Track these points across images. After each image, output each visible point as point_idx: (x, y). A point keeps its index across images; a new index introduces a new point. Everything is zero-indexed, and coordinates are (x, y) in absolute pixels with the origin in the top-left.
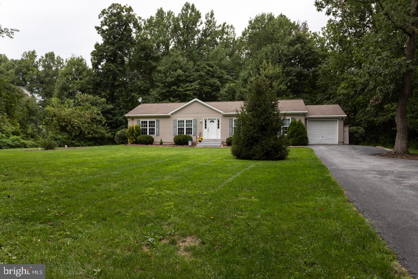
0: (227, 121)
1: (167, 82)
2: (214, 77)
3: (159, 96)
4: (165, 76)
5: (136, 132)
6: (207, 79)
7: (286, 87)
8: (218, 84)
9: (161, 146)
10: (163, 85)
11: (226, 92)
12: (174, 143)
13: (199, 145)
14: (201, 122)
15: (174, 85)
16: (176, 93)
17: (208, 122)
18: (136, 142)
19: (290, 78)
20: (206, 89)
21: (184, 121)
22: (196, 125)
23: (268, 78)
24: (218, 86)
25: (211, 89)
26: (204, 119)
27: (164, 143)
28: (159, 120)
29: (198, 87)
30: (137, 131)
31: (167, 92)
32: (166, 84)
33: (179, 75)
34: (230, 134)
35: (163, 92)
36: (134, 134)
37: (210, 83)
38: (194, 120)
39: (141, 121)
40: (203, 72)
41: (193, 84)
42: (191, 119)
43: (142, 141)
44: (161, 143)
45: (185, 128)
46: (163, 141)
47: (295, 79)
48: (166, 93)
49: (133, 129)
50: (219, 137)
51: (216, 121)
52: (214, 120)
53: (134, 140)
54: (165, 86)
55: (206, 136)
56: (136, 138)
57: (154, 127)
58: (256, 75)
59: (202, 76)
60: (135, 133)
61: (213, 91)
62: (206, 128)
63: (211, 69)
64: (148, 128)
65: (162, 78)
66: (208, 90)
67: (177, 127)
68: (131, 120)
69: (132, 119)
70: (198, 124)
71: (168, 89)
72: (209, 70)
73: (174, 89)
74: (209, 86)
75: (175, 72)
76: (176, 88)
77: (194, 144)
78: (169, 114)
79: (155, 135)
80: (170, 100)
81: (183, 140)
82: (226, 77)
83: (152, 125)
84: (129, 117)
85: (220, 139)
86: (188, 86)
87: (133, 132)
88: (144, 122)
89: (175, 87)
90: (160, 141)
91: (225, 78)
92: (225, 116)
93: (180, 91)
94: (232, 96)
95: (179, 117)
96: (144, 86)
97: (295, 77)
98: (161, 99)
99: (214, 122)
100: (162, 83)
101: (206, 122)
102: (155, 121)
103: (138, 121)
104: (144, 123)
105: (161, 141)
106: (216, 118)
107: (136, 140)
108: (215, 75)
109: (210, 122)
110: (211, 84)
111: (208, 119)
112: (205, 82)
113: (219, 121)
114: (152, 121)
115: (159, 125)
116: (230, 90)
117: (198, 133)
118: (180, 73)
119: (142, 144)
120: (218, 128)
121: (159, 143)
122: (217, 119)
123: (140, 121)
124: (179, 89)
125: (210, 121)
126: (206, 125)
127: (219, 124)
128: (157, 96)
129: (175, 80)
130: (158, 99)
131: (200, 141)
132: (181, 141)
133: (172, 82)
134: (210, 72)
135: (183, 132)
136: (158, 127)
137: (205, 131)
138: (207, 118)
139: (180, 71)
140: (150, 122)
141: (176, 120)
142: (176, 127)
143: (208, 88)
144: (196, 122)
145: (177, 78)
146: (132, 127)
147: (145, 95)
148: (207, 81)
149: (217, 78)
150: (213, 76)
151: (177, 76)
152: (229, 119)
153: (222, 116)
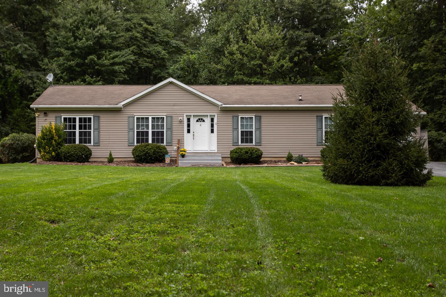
0: (228, 119)
1: (78, 48)
2: (155, 42)
3: (62, 73)
4: (74, 35)
5: (56, 138)
6: (145, 45)
7: (291, 65)
8: (164, 55)
9: (113, 166)
10: (70, 52)
11: (182, 69)
12: (134, 159)
13: (181, 162)
14: (181, 122)
15: (90, 54)
16: (96, 67)
17: (193, 121)
18: (58, 158)
19: (298, 48)
20: (145, 63)
21: (147, 118)
22: (172, 125)
23: (261, 47)
24: (163, 59)
25: (151, 63)
26: (186, 116)
27: (115, 160)
28: (99, 117)
29: (133, 58)
30: (59, 137)
31: (77, 65)
32: (77, 50)
33: (102, 36)
34: (233, 143)
35: (70, 65)
36: (54, 142)
37: (149, 53)
38: (167, 117)
39: (63, 117)
40: (138, 32)
41: (123, 52)
42: (163, 115)
43: (71, 155)
44: (111, 160)
45: (150, 131)
46: (113, 156)
47: (306, 50)
48: (75, 68)
49: (50, 131)
50: (214, 148)
51: (208, 121)
52: (204, 118)
53: (53, 154)
54: (73, 55)
55: (189, 146)
56: (57, 150)
57: (90, 128)
58: (238, 42)
59: (136, 38)
60: (55, 140)
61: (155, 67)
62: (189, 131)
63: (150, 27)
64: (77, 131)
65: (67, 40)
66: (148, 65)
67: (136, 131)
68: (42, 115)
69: (45, 113)
70: (175, 124)
71: (80, 61)
72: (146, 30)
73: (92, 60)
74: (148, 57)
75: (94, 29)
76: (96, 59)
77: (174, 162)
78: (121, 105)
79: (92, 144)
80: (84, 81)
81: (154, 154)
82: (175, 43)
83: (85, 126)
84: (38, 110)
85: (216, 151)
86: (116, 57)
87: (52, 138)
88: (70, 119)
89: (93, 57)
90: (108, 156)
91: (174, 45)
92: (225, 111)
93: (103, 65)
94: (194, 76)
95: (138, 112)
96: (28, 52)
97: (305, 48)
98: (66, 78)
99: (204, 121)
100: (67, 49)
101: (189, 120)
102: (92, 117)
103: (56, 117)
104: (70, 122)
105: (111, 155)
106: (209, 114)
107: (58, 155)
108: (157, 39)
109: (197, 121)
110: (152, 55)
111: (194, 116)
112: (141, 50)
113: (212, 120)
114: (85, 119)
115: (99, 126)
116: (188, 67)
117: (175, 142)
118: (103, 31)
119: (72, 161)
120: (212, 131)
121: (106, 160)
122: (210, 116)
123: (61, 117)
124: (100, 61)
125: (197, 119)
126: (189, 126)
127: (212, 126)
128: (59, 72)
129: (94, 43)
130: (61, 77)
131: (183, 156)
132: (149, 156)
133: (89, 47)
134: (148, 33)
135: (147, 140)
136: (98, 129)
137: (187, 138)
138: (192, 114)
139: (102, 29)
140: (80, 119)
141: (134, 117)
142: (134, 129)
143: (146, 61)
144: (172, 121)
145: (98, 41)
146: (49, 128)
147: (30, 71)
148: (145, 49)
149: (160, 44)
150: (153, 41)
151: (97, 37)
152: (231, 116)
153: (219, 111)
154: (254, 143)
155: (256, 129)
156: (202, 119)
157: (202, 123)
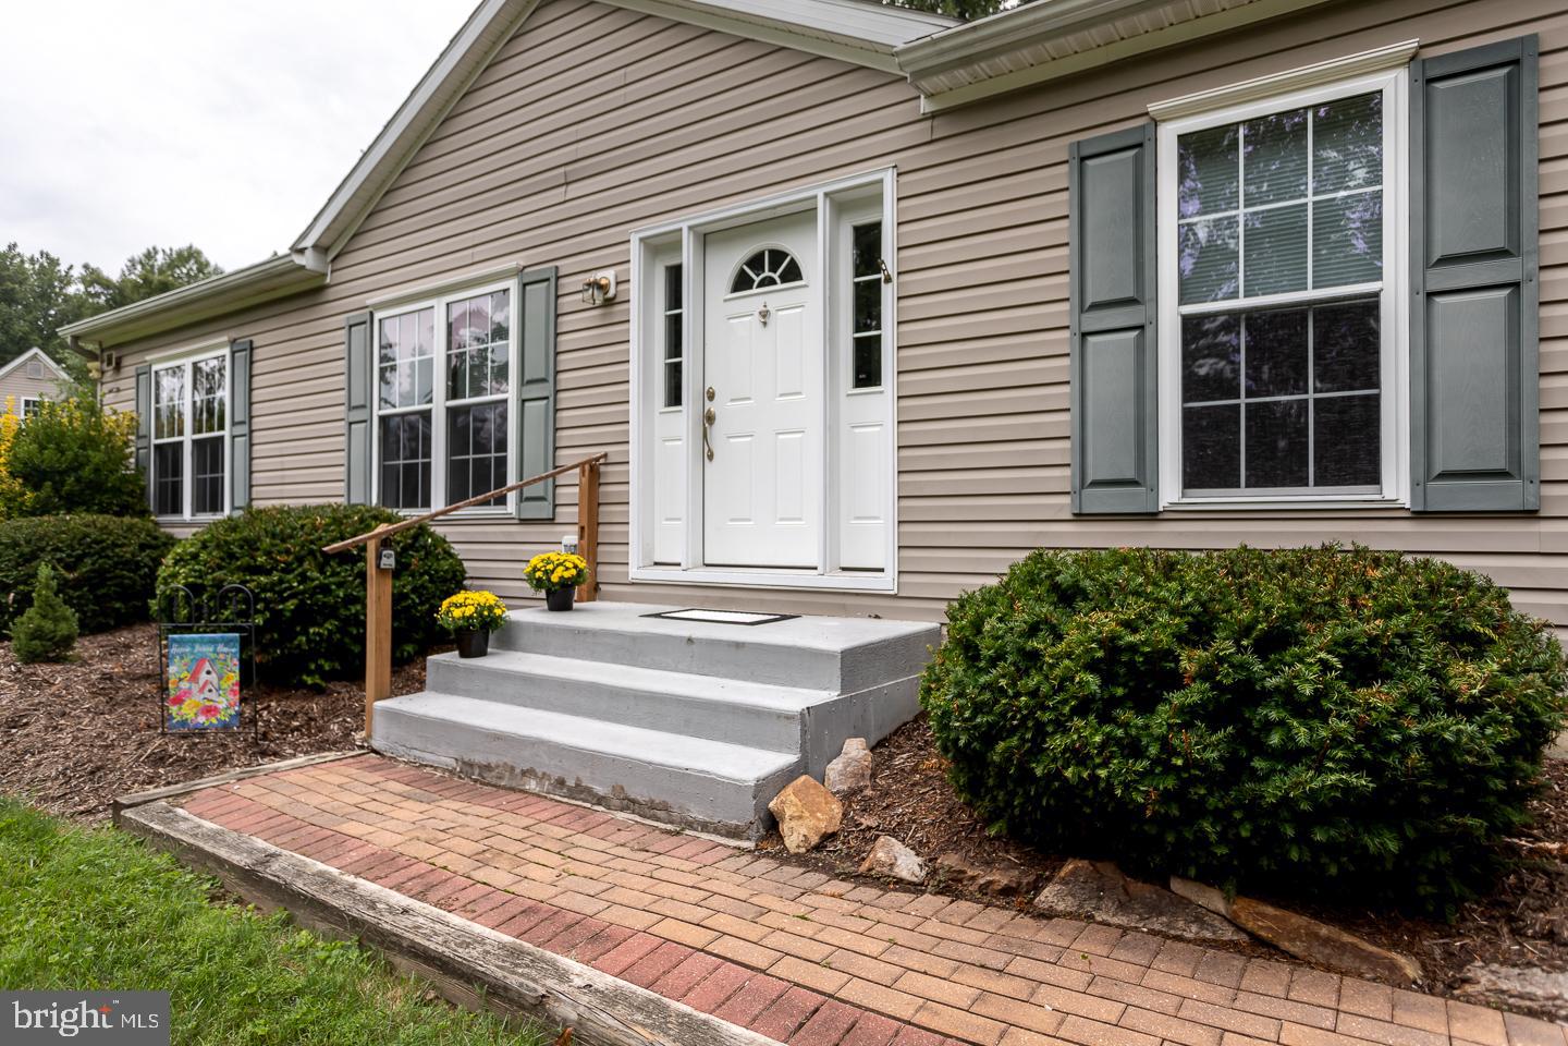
14: (610, 306)
26: (649, 246)
28: (249, 348)
34: (1086, 485)
38: (523, 287)
39: (153, 371)
42: (504, 271)
45: (438, 409)
52: (796, 246)
62: (673, 388)
64: (188, 440)
67: (375, 412)
68: (109, 370)
70: (575, 331)
79: (226, 513)
83: (210, 409)
84: (100, 348)
85: (886, 582)
92: (981, 105)
99: (791, 272)
101: (678, 286)
102: (228, 354)
103: (138, 375)
106: (821, 189)
109: (742, 283)
111: (701, 236)
113: (867, 247)
114: (211, 367)
115: (248, 401)
117: (571, 487)
120: (866, 365)
123: (149, 370)
125: (734, 258)
127: (868, 306)
136: (245, 424)
140: (197, 373)
141: (367, 322)
142: (368, 406)
144: (551, 317)
152: (1060, 149)
153: (922, 131)
154: (1396, 483)
155: (1427, 258)
156: (777, 256)
157: (779, 297)
